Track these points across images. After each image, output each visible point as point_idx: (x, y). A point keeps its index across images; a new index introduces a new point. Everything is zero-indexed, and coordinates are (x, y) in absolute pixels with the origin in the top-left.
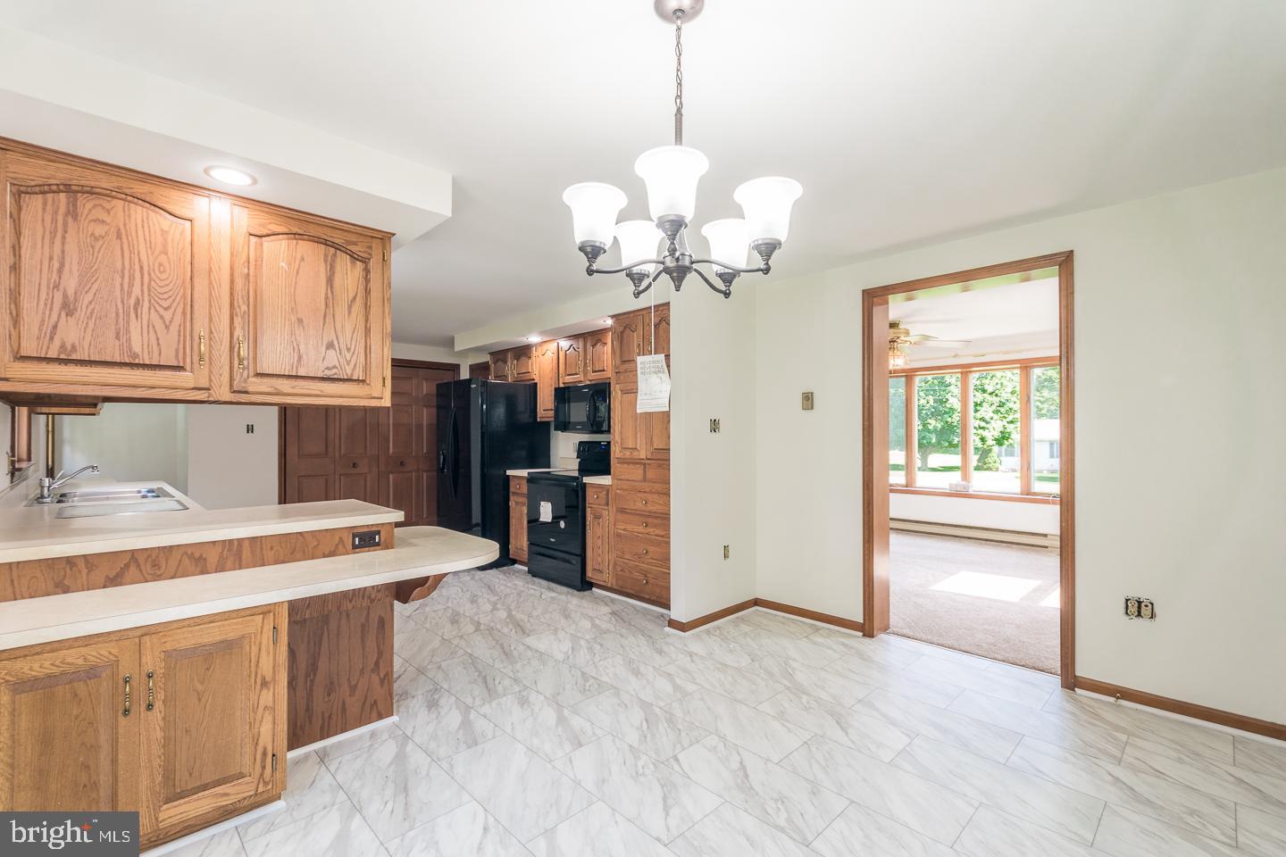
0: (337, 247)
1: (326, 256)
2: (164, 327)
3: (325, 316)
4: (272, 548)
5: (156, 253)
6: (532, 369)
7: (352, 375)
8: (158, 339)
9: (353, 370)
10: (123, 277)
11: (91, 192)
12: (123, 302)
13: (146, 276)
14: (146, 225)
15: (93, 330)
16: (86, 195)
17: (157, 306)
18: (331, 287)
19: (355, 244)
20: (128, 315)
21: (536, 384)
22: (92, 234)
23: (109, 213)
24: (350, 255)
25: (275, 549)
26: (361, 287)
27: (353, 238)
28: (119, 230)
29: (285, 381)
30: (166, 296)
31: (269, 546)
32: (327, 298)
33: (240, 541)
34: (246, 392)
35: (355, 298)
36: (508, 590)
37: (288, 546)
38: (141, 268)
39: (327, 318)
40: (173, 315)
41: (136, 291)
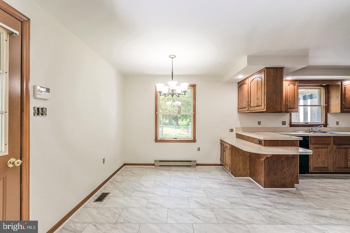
32: (257, 89)
34: (250, 111)
35: (260, 87)
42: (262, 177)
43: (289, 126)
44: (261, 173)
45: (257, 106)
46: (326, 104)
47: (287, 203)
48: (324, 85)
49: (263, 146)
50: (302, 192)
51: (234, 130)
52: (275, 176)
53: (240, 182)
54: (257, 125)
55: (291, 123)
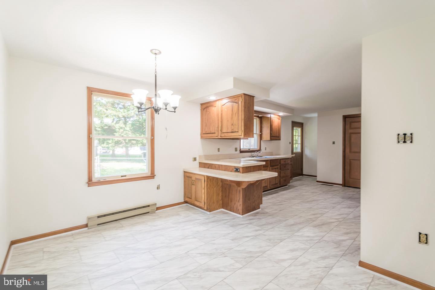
1: (232, 105)
8: (213, 128)
9: (236, 129)
10: (210, 119)
12: (210, 123)
14: (212, 110)
15: (208, 128)
18: (232, 111)
22: (208, 114)
23: (209, 109)
24: (236, 103)
25: (224, 168)
26: (237, 109)
27: (236, 98)
28: (210, 112)
30: (213, 121)
32: (232, 114)
34: (221, 136)
35: (236, 112)
39: (232, 119)
40: (214, 124)
42: (240, 205)
43: (239, 152)
44: (239, 201)
45: (232, 132)
46: (260, 132)
47: (267, 223)
48: (260, 116)
49: (240, 173)
50: (266, 210)
51: (197, 159)
52: (249, 202)
53: (218, 216)
54: (217, 153)
55: (240, 149)
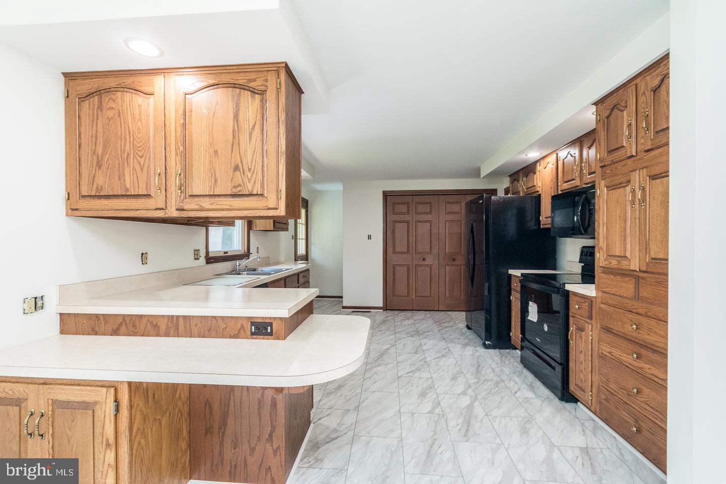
0: (242, 87)
1: (233, 96)
2: (140, 169)
3: (233, 145)
4: (196, 325)
5: (136, 120)
6: (537, 184)
7: (252, 191)
8: (137, 177)
9: (253, 186)
10: (121, 140)
11: (108, 91)
12: (121, 156)
13: (132, 137)
14: (131, 105)
15: (109, 176)
16: (106, 94)
17: (136, 155)
18: (237, 121)
19: (254, 80)
20: (124, 164)
21: (540, 195)
22: (108, 118)
23: (115, 101)
24: (251, 92)
25: (198, 326)
26: (259, 116)
27: (253, 76)
28: (119, 111)
29: (207, 199)
30: (140, 149)
31: (194, 324)
32: (234, 130)
33: (178, 317)
34: (183, 210)
35: (254, 126)
36: (492, 375)
37: (207, 325)
38: (129, 132)
39: (234, 146)
40: (145, 160)
41: (127, 148)
43: (205, 262)
45: (235, 195)
49: (278, 338)
51: (51, 300)
55: (207, 252)
